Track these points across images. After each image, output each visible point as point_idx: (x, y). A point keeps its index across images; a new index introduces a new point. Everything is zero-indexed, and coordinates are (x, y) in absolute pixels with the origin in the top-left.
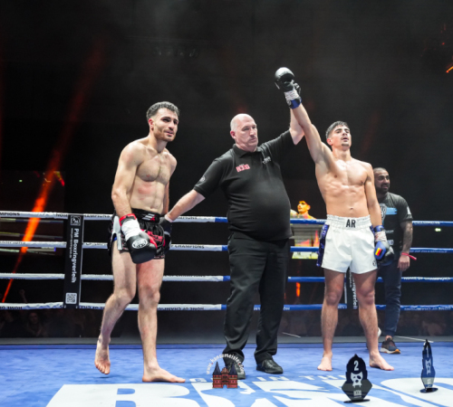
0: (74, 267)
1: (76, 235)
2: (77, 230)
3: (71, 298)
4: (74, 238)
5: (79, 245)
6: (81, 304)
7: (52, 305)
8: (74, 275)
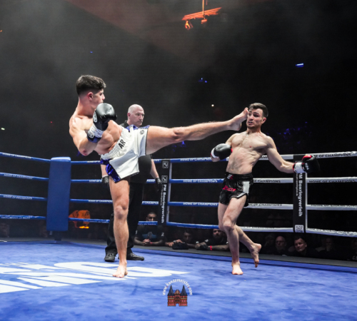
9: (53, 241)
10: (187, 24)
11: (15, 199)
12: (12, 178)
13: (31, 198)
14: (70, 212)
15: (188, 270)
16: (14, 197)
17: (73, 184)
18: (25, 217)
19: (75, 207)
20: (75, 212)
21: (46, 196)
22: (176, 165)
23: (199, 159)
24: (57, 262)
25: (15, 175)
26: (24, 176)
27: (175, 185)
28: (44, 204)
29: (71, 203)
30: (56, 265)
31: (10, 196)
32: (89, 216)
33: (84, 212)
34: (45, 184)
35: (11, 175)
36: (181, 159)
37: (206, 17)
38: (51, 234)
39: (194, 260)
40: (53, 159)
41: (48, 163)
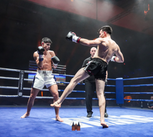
0: (21, 85)
1: (22, 76)
2: (23, 75)
3: (20, 94)
4: (22, 77)
5: (23, 79)
6: (23, 96)
7: (14, 96)
8: (21, 88)
9: (119, 107)
13: (110, 93)
14: (124, 97)
17: (124, 87)
18: (109, 99)
19: (126, 95)
20: (126, 97)
21: (115, 92)
24: (121, 115)
28: (115, 94)
29: (124, 94)
30: (120, 116)
32: (131, 98)
33: (129, 96)
34: (115, 88)
38: (118, 105)
40: (117, 79)
41: (115, 81)
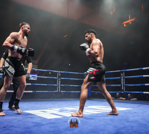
10: (125, 25)
11: (74, 86)
12: (73, 80)
15: (132, 108)
16: (73, 86)
22: (126, 72)
23: (133, 69)
25: (73, 79)
26: (76, 79)
27: (126, 79)
30: (88, 107)
31: (72, 85)
35: (72, 79)
36: (127, 70)
37: (131, 22)
39: (134, 104)
40: (85, 73)
